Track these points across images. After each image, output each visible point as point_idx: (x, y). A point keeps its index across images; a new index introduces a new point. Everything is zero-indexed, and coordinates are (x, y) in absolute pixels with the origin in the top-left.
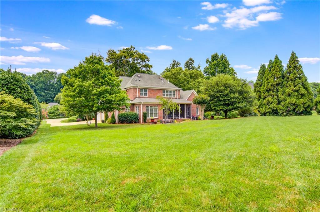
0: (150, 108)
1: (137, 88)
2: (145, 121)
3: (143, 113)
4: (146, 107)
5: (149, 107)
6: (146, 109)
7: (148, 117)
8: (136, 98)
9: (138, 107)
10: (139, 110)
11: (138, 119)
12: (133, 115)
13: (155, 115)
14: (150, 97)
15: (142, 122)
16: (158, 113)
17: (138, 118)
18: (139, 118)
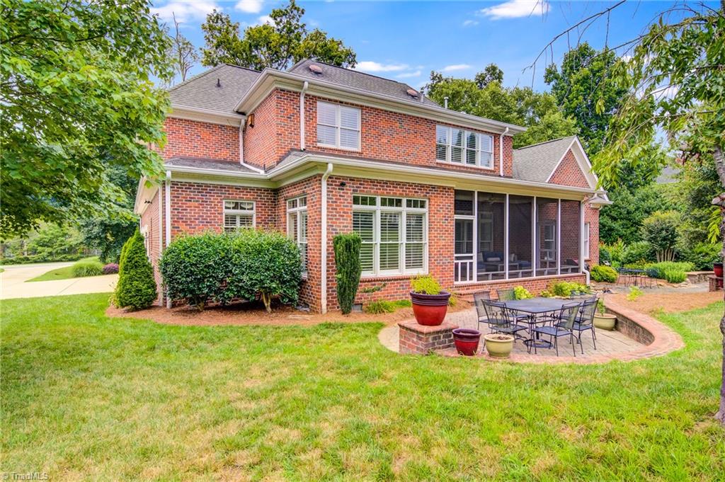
0: (378, 209)
1: (298, 94)
2: (346, 297)
3: (337, 240)
4: (356, 201)
5: (373, 202)
6: (356, 214)
7: (370, 268)
8: (292, 150)
9: (304, 202)
10: (311, 223)
11: (302, 283)
12: (259, 251)
13: (408, 256)
14: (373, 155)
15: (324, 302)
16: (426, 240)
17: (294, 277)
18: (304, 275)
